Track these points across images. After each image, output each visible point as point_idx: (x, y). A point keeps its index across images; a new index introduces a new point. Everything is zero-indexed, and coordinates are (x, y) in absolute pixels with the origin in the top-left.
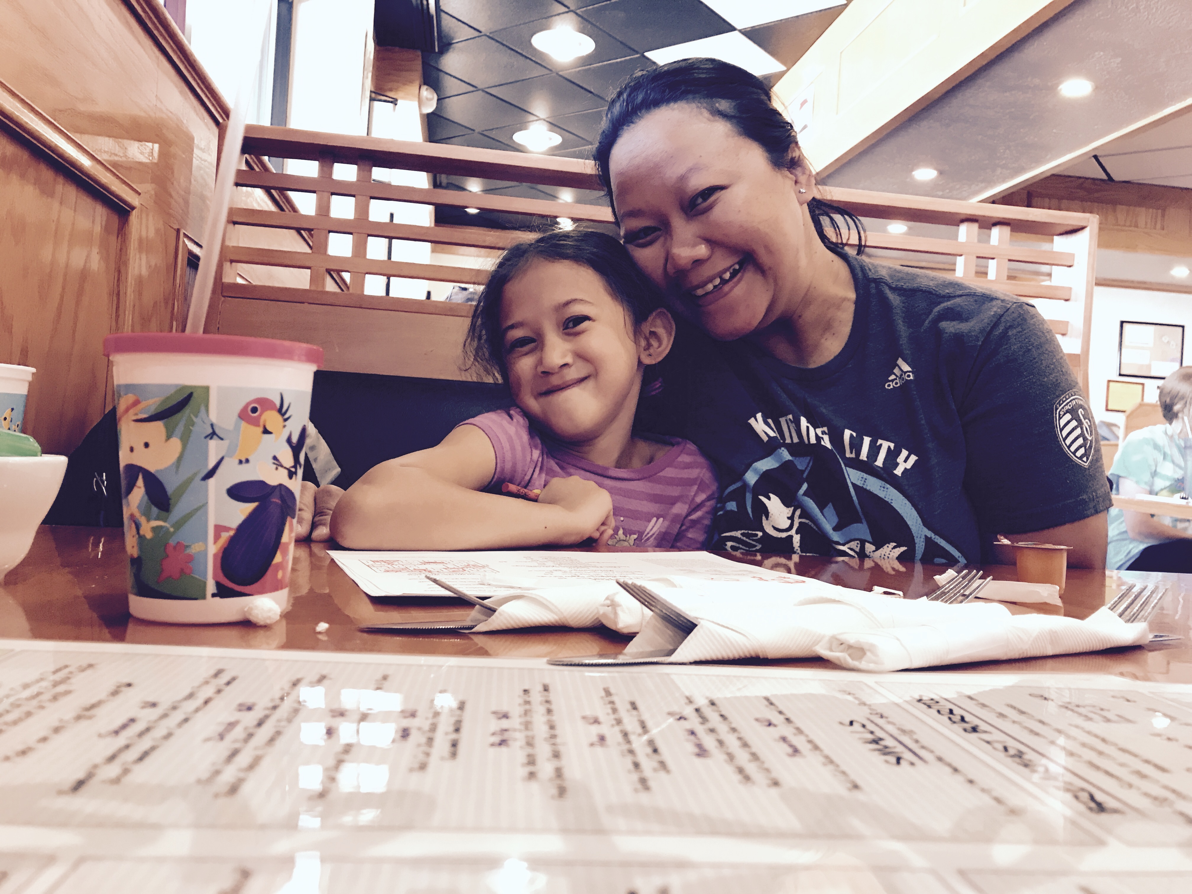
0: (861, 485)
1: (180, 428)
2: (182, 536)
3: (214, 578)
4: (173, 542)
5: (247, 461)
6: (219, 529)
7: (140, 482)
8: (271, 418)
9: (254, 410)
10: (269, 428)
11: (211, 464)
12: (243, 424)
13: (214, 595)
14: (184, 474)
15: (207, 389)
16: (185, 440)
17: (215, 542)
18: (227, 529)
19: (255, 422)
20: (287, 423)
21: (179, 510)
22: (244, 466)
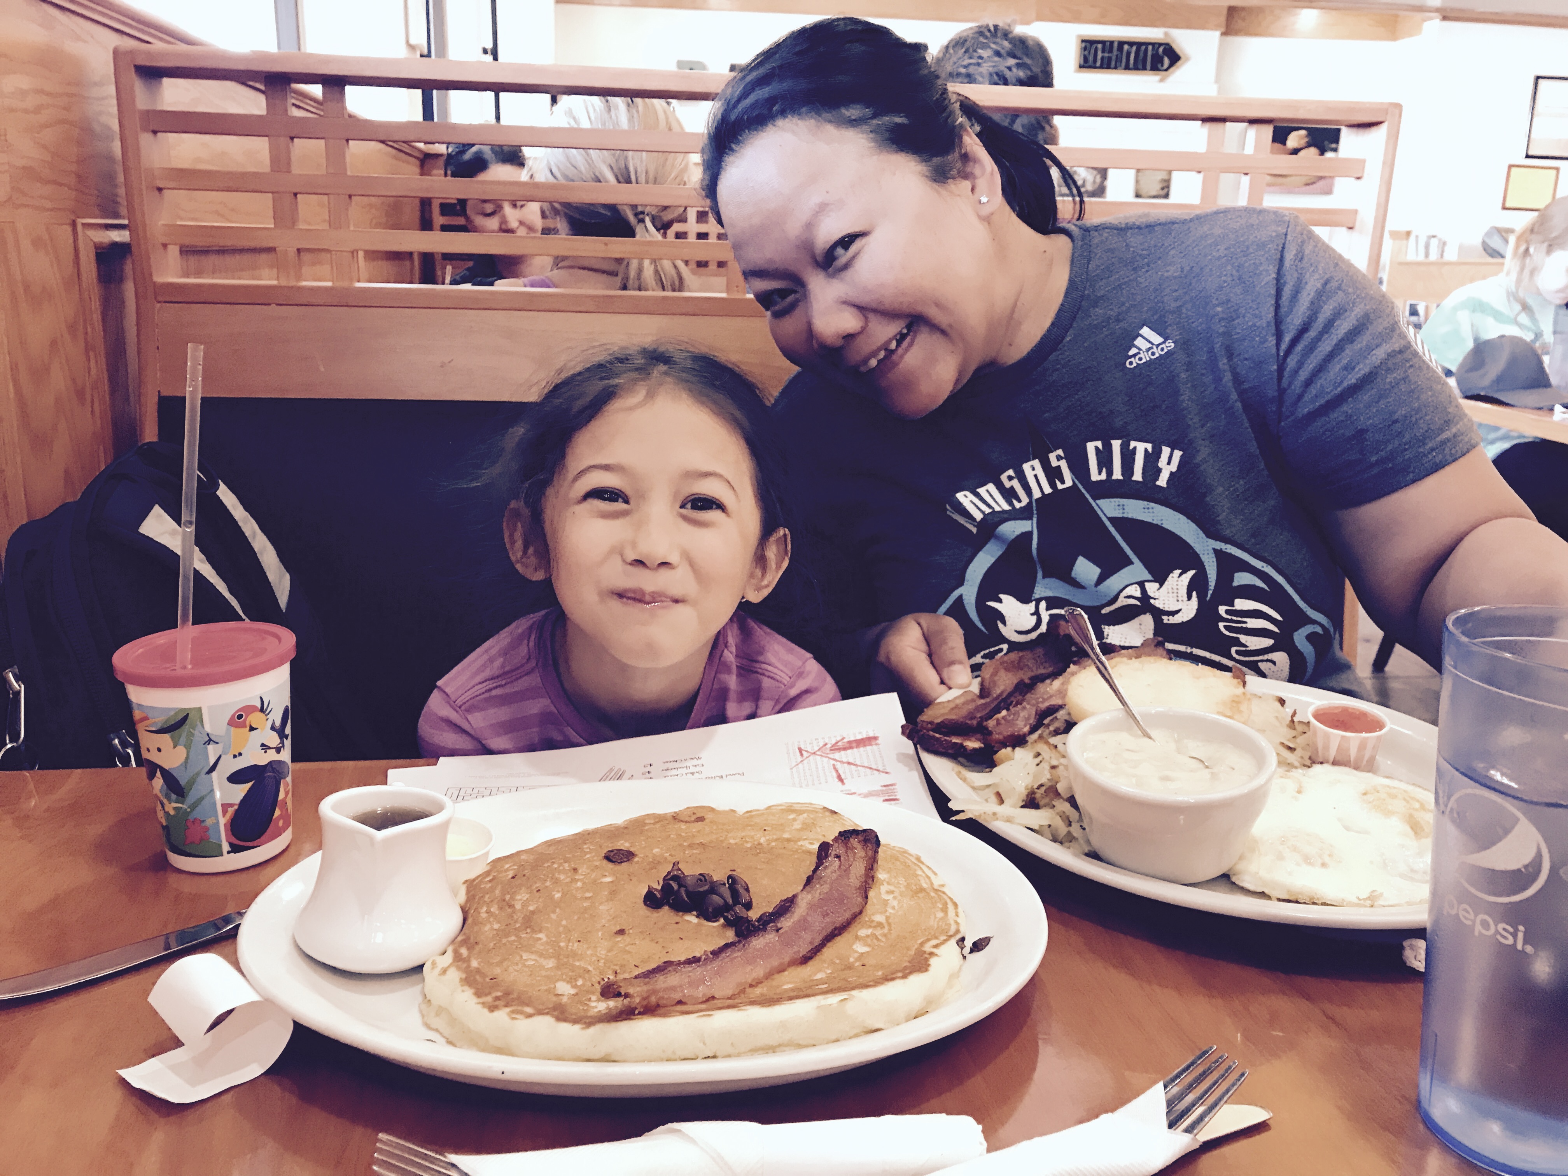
0: (1120, 516)
1: (183, 739)
2: (197, 814)
3: (227, 840)
4: (191, 818)
5: (240, 754)
6: (225, 807)
7: (158, 774)
8: (255, 719)
9: (240, 717)
10: (254, 726)
11: (212, 761)
12: (232, 729)
13: (229, 852)
14: (191, 772)
15: (199, 710)
16: (188, 747)
17: (224, 816)
18: (231, 805)
19: (243, 725)
20: (269, 716)
21: (191, 798)
22: (238, 758)
